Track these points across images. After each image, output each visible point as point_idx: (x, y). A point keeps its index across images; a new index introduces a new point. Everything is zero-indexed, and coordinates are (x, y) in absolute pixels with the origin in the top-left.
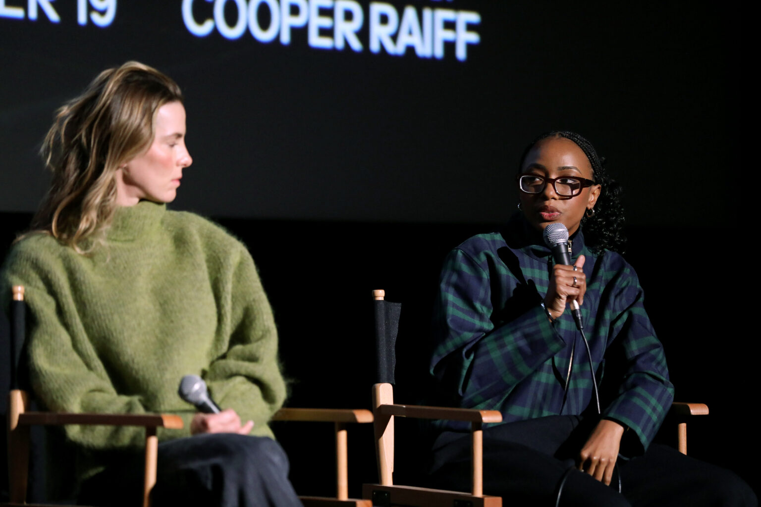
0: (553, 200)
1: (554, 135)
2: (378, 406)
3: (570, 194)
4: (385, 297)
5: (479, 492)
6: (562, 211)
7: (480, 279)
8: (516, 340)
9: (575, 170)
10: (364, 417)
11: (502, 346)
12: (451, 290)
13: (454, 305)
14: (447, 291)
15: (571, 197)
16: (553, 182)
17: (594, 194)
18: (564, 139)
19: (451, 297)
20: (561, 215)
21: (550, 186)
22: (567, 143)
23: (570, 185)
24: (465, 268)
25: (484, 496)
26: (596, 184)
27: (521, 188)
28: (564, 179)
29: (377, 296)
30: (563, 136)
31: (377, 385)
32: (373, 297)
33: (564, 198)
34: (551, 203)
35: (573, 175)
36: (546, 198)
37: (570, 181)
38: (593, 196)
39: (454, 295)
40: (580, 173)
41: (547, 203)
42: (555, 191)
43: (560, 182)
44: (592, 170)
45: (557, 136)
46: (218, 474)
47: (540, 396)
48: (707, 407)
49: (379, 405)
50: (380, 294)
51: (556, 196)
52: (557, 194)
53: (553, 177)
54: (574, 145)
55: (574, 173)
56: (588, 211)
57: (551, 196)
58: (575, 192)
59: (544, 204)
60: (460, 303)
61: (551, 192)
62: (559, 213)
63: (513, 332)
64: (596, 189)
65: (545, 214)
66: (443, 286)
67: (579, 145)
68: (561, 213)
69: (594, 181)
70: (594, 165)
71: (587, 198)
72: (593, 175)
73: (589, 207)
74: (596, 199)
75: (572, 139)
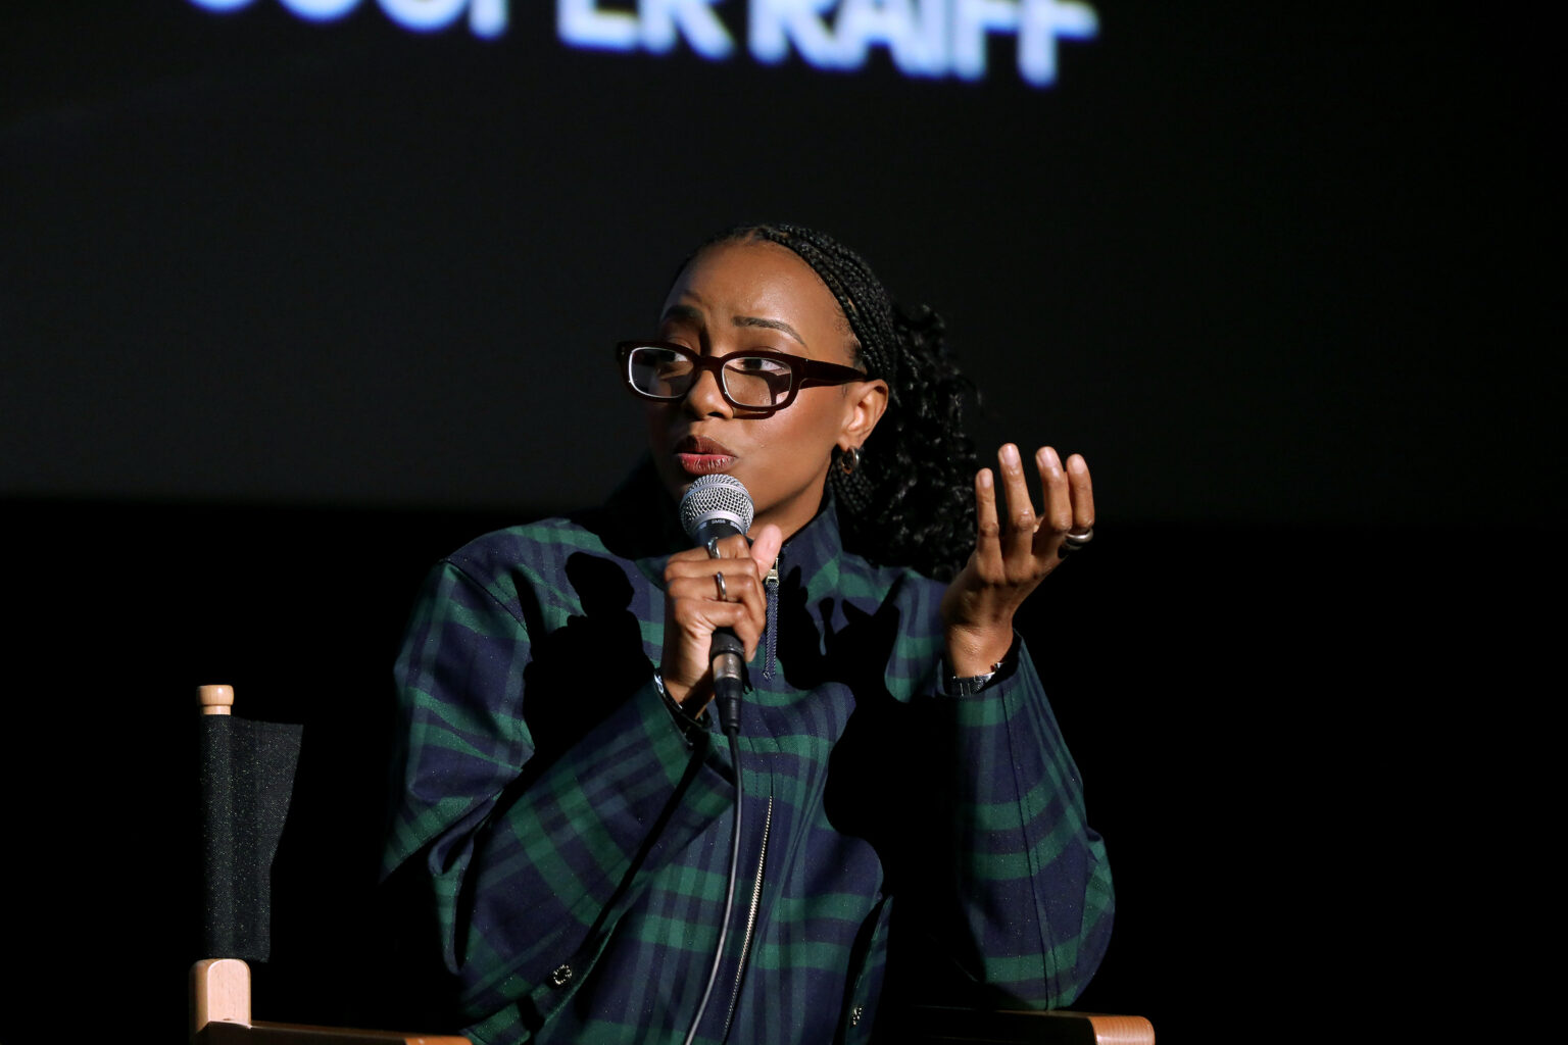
0: (715, 420)
1: (743, 234)
2: (201, 1026)
3: (767, 403)
4: (233, 708)
6: (735, 450)
7: (508, 644)
8: (593, 802)
9: (786, 335)
11: (556, 824)
12: (427, 679)
13: (433, 719)
14: (413, 681)
15: (770, 412)
16: (717, 366)
17: (862, 405)
18: (768, 245)
19: (424, 698)
20: (737, 461)
21: (709, 378)
23: (767, 376)
24: (463, 615)
26: (867, 379)
27: (631, 381)
28: (753, 358)
29: (208, 702)
30: (767, 237)
31: (201, 964)
32: (198, 705)
33: (747, 413)
34: (708, 430)
35: (779, 347)
36: (695, 415)
37: (768, 366)
38: (860, 413)
39: (432, 693)
40: (802, 343)
41: (697, 428)
42: (723, 391)
43: (740, 367)
44: (852, 337)
45: (750, 237)
47: (666, 989)
48: (1149, 1026)
49: (204, 1025)
51: (724, 408)
52: (726, 399)
53: (720, 351)
54: (797, 263)
55: (786, 343)
56: (840, 455)
57: (708, 407)
58: (780, 398)
59: (689, 429)
60: (447, 712)
61: (709, 396)
62: (729, 458)
63: (582, 779)
64: (868, 393)
65: (692, 460)
66: (401, 669)
67: (810, 264)
68: (734, 456)
69: (862, 368)
70: (859, 322)
71: (827, 418)
72: (858, 353)
73: (846, 443)
74: (873, 421)
75: (793, 244)
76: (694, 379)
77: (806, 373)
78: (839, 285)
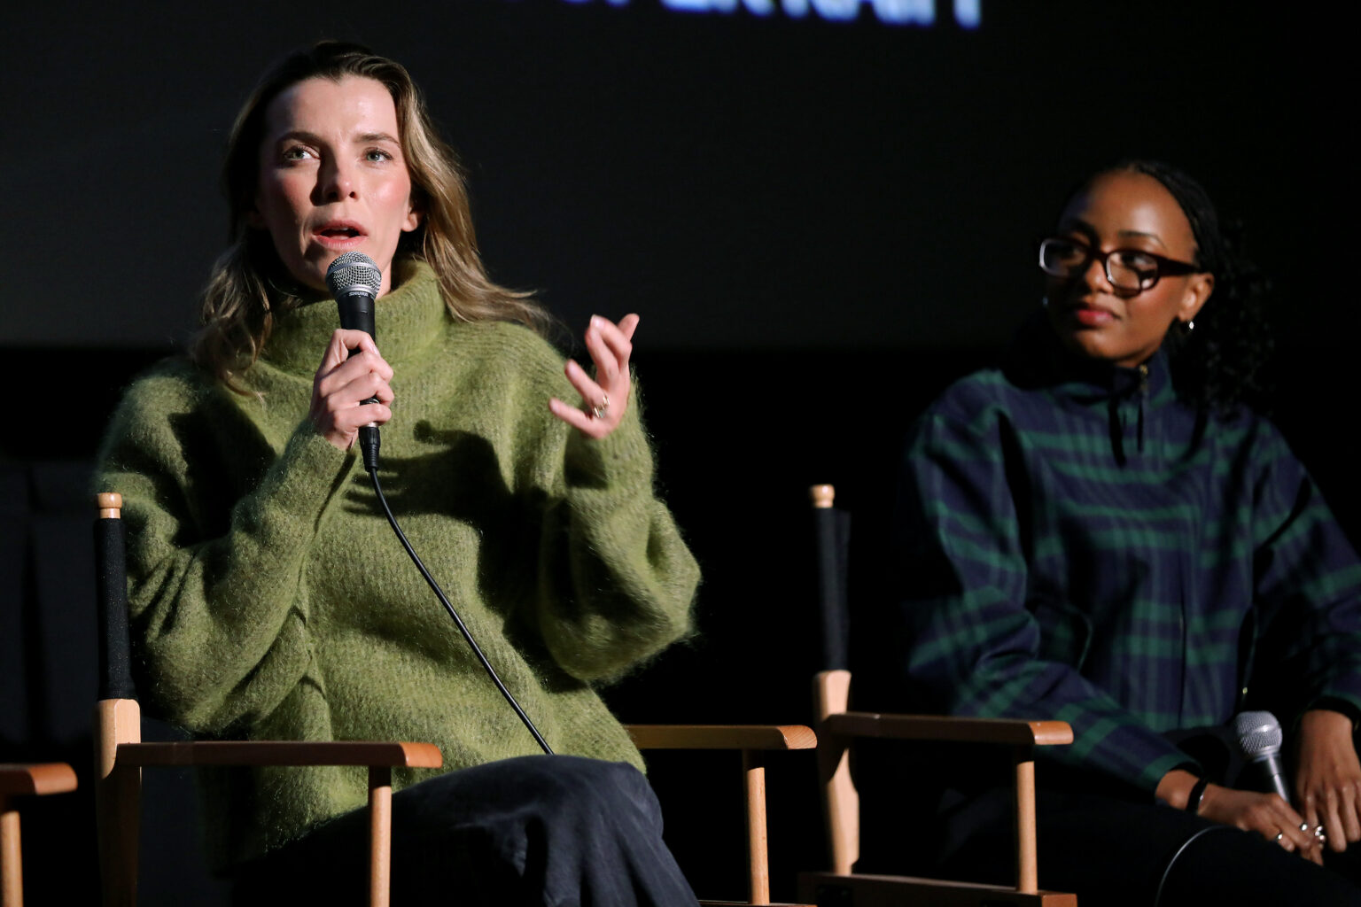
0: (1101, 294)
1: (1127, 168)
3: (1136, 287)
4: (834, 502)
5: (1030, 885)
9: (1154, 241)
10: (800, 739)
16: (1103, 258)
17: (1195, 291)
18: (1143, 176)
21: (1098, 266)
22: (1148, 184)
23: (1137, 268)
25: (1042, 891)
26: (1201, 271)
27: (1042, 263)
28: (1128, 255)
30: (1142, 170)
31: (822, 675)
33: (1123, 292)
34: (1097, 299)
35: (1149, 249)
36: (1087, 289)
37: (1141, 263)
38: (1192, 295)
41: (1088, 299)
42: (1107, 275)
43: (1120, 261)
44: (1194, 244)
45: (1131, 169)
46: (538, 834)
49: (827, 716)
50: (825, 495)
51: (1108, 288)
52: (1110, 283)
55: (1151, 246)
56: (1177, 325)
57: (1098, 286)
58: (1146, 285)
61: (1097, 278)
64: (1200, 282)
69: (1197, 265)
70: (1199, 233)
71: (1174, 298)
72: (1199, 254)
73: (1183, 316)
74: (1201, 301)
75: (1160, 177)
76: (1086, 266)
77: (1165, 267)
78: (1188, 207)
